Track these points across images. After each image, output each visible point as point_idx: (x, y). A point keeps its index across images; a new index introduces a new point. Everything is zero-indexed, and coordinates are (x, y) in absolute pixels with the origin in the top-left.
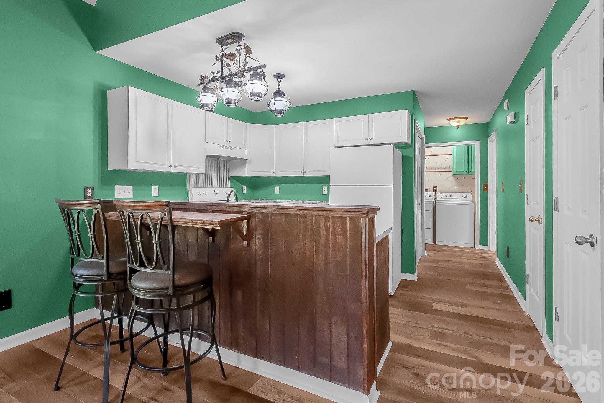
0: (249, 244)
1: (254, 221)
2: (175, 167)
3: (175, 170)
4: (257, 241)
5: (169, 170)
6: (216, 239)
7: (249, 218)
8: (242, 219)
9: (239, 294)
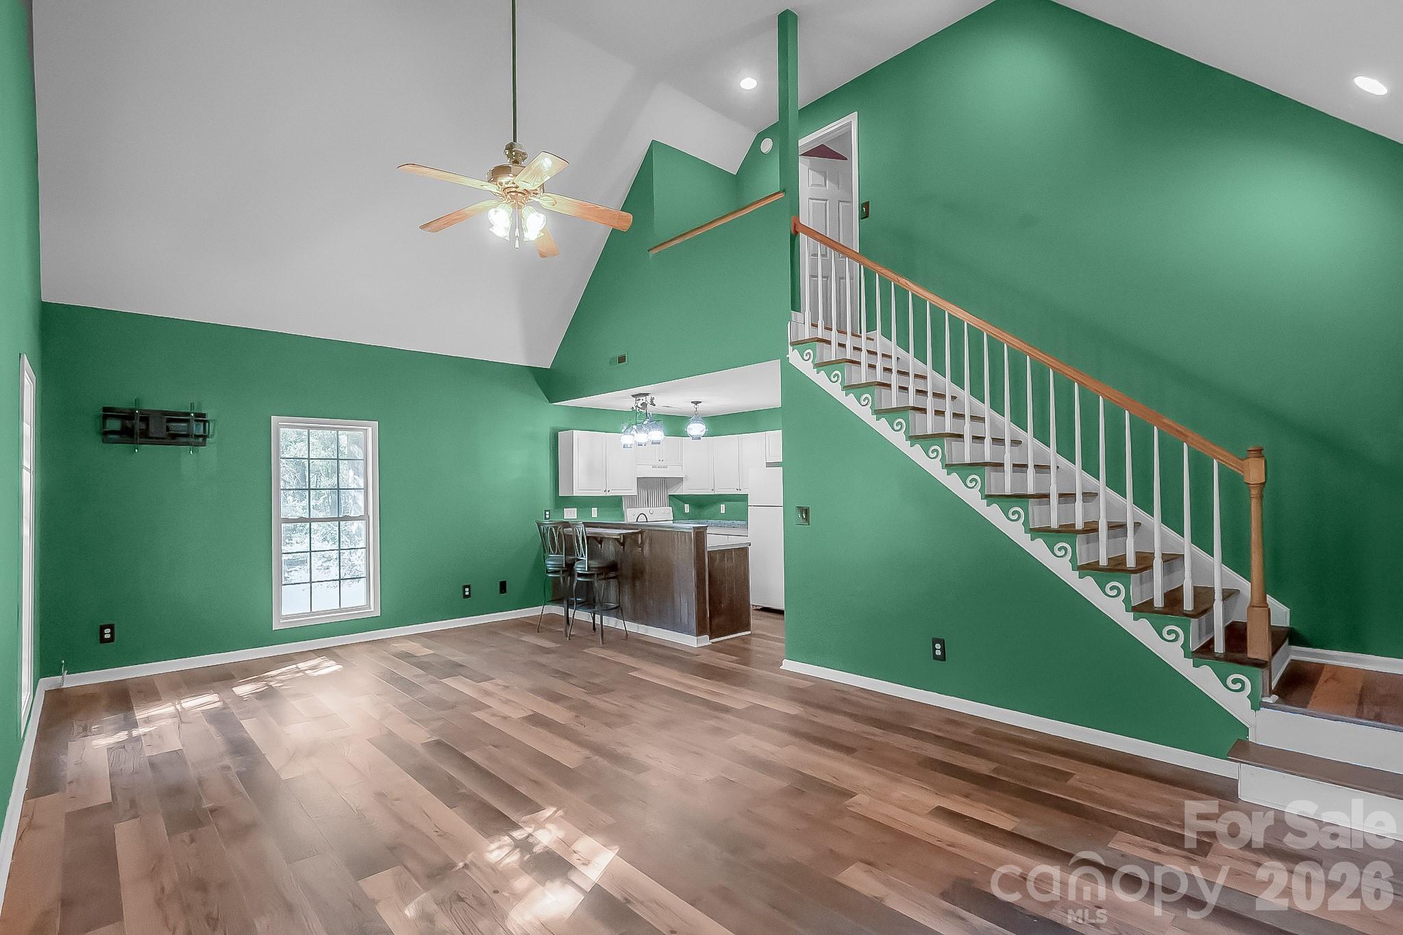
0: (642, 550)
1: (645, 535)
2: (609, 491)
3: (608, 494)
4: (647, 548)
5: (604, 494)
6: (626, 547)
7: (641, 533)
8: (638, 533)
9: (638, 583)
